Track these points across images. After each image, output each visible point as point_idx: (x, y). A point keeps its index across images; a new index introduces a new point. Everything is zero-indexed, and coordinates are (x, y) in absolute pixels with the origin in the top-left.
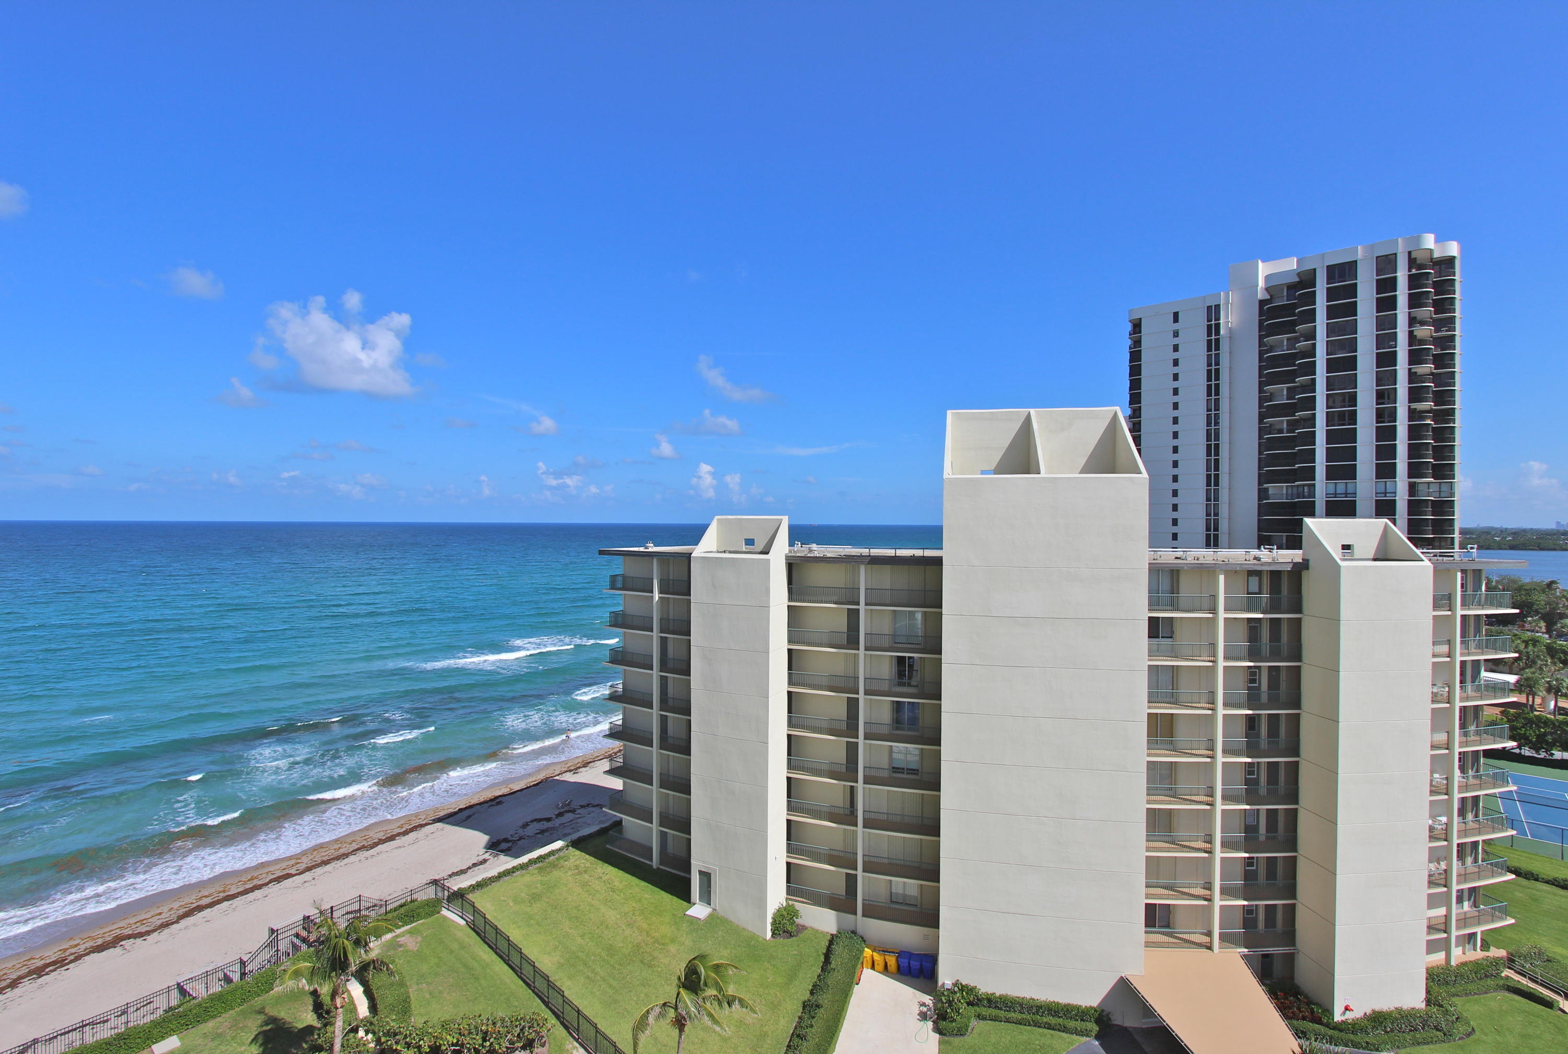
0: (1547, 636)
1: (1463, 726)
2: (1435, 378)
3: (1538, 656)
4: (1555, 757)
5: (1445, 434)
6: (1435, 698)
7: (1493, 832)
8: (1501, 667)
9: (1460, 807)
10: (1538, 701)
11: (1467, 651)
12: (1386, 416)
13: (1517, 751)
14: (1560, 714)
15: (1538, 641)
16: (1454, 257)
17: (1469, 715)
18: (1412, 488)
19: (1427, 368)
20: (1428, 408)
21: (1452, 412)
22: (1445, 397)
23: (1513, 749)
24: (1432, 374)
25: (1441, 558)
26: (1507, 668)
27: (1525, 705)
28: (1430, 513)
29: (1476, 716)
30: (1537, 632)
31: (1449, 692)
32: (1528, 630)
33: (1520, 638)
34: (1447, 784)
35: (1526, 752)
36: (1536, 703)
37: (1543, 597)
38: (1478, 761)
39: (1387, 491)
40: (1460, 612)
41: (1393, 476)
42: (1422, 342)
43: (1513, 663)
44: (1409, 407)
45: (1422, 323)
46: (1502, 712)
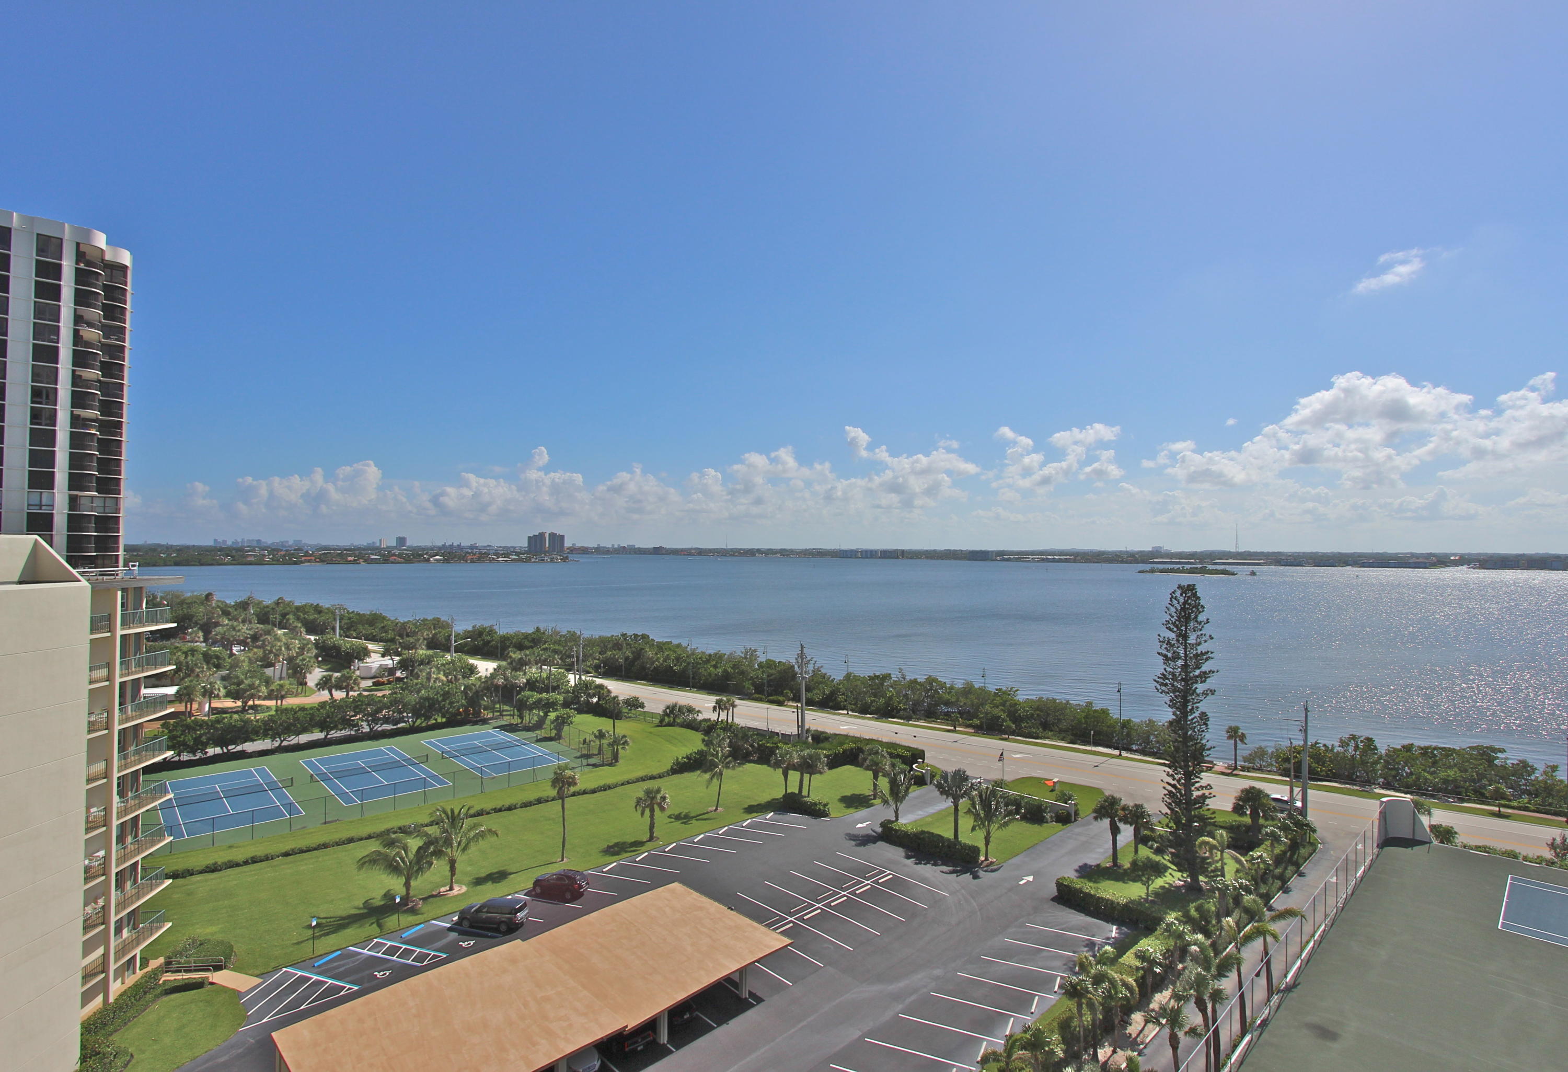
0: (204, 644)
1: (122, 749)
2: (103, 386)
3: (196, 665)
4: (208, 755)
5: (110, 447)
6: (92, 727)
7: (152, 846)
8: (164, 681)
9: (119, 833)
10: (195, 706)
11: (127, 671)
12: (43, 418)
13: (177, 759)
14: (214, 714)
15: (196, 651)
16: (127, 267)
17: (128, 737)
18: (73, 502)
19: (93, 373)
20: (94, 417)
21: (119, 425)
22: (112, 408)
23: (173, 758)
24: (99, 381)
25: (101, 577)
26: (169, 681)
27: (183, 713)
28: (93, 530)
29: (136, 736)
30: (196, 642)
31: (107, 717)
32: (188, 642)
33: (181, 650)
34: (105, 815)
35: (185, 757)
36: (193, 709)
37: (202, 609)
38: (137, 779)
39: (44, 503)
40: (120, 632)
41: (51, 486)
42: (88, 344)
43: (174, 675)
44: (72, 412)
45: (90, 325)
46: (163, 726)
